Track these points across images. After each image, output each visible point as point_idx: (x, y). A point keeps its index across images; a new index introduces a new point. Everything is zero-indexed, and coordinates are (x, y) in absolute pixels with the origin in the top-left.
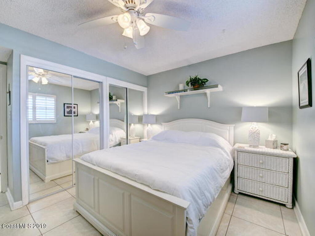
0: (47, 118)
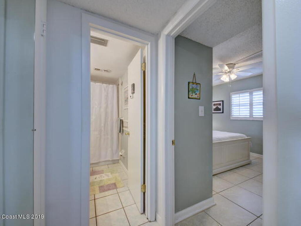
0: (240, 114)
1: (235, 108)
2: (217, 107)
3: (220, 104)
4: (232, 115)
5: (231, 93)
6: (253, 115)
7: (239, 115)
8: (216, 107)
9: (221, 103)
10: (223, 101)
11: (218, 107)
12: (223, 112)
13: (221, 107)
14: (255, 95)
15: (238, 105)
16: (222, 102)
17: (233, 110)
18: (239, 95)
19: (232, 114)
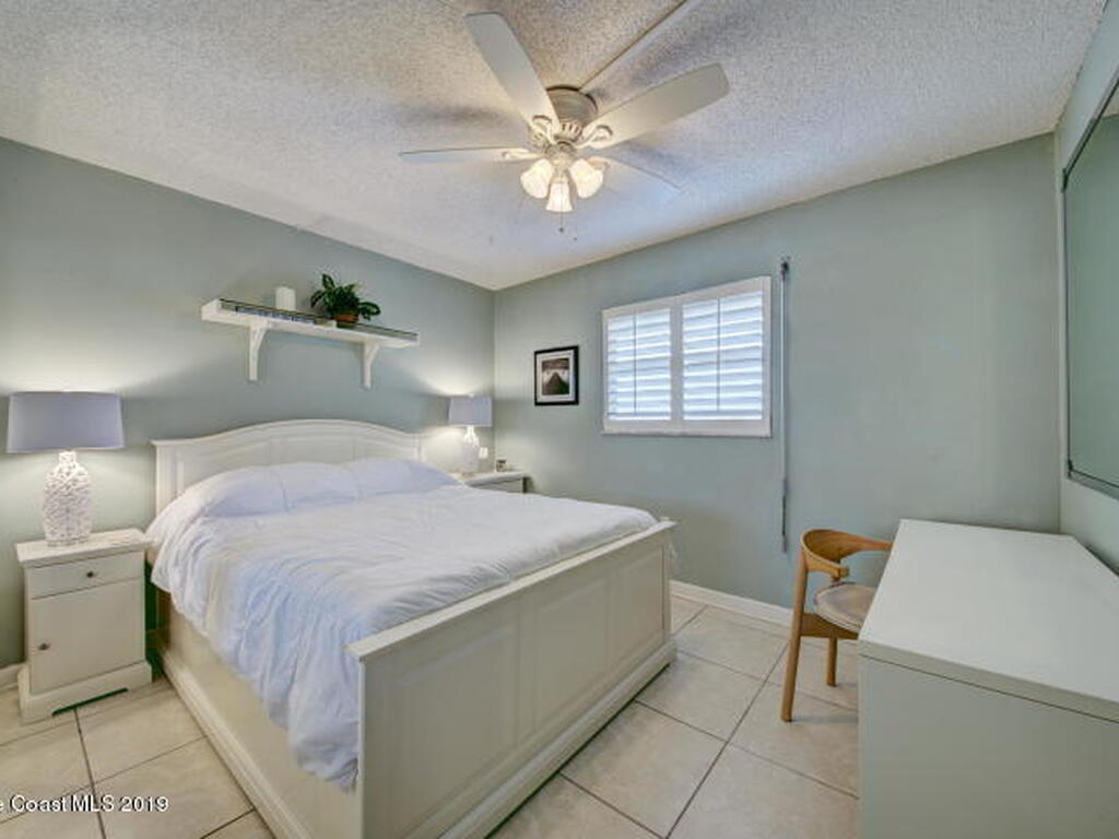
1: (620, 379)
2: (556, 375)
3: (564, 364)
4: (609, 414)
5: (605, 312)
6: (683, 413)
7: (635, 414)
8: (552, 378)
9: (570, 355)
10: (576, 349)
11: (559, 379)
12: (576, 402)
13: (567, 376)
14: (691, 319)
15: (631, 366)
16: (572, 352)
17: (611, 388)
18: (634, 319)
19: (611, 409)
